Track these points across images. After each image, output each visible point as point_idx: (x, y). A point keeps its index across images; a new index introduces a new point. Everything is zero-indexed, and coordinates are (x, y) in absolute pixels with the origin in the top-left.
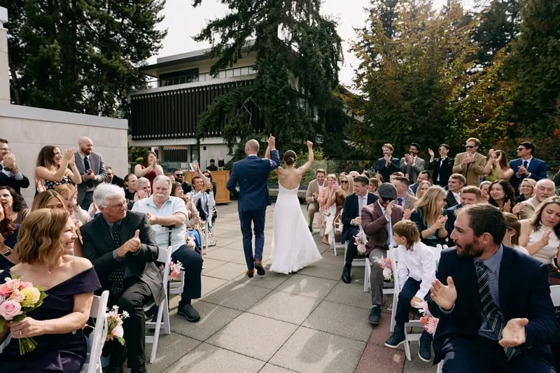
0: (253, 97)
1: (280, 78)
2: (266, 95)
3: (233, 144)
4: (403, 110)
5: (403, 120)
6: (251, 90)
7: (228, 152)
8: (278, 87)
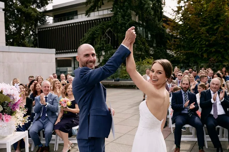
0: (112, 28)
1: (127, 16)
2: (119, 27)
3: (100, 56)
4: (201, 33)
5: (202, 38)
6: (110, 24)
8: (126, 22)
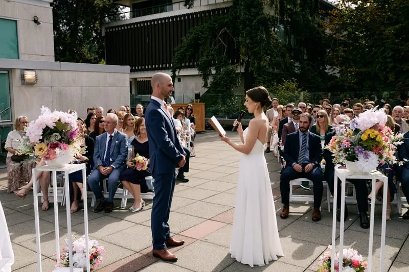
0: (228, 28)
1: (255, 8)
2: (241, 26)
3: (208, 75)
4: (385, 37)
6: (226, 21)
7: (203, 85)
8: (253, 18)
